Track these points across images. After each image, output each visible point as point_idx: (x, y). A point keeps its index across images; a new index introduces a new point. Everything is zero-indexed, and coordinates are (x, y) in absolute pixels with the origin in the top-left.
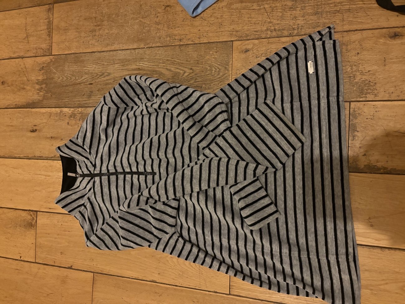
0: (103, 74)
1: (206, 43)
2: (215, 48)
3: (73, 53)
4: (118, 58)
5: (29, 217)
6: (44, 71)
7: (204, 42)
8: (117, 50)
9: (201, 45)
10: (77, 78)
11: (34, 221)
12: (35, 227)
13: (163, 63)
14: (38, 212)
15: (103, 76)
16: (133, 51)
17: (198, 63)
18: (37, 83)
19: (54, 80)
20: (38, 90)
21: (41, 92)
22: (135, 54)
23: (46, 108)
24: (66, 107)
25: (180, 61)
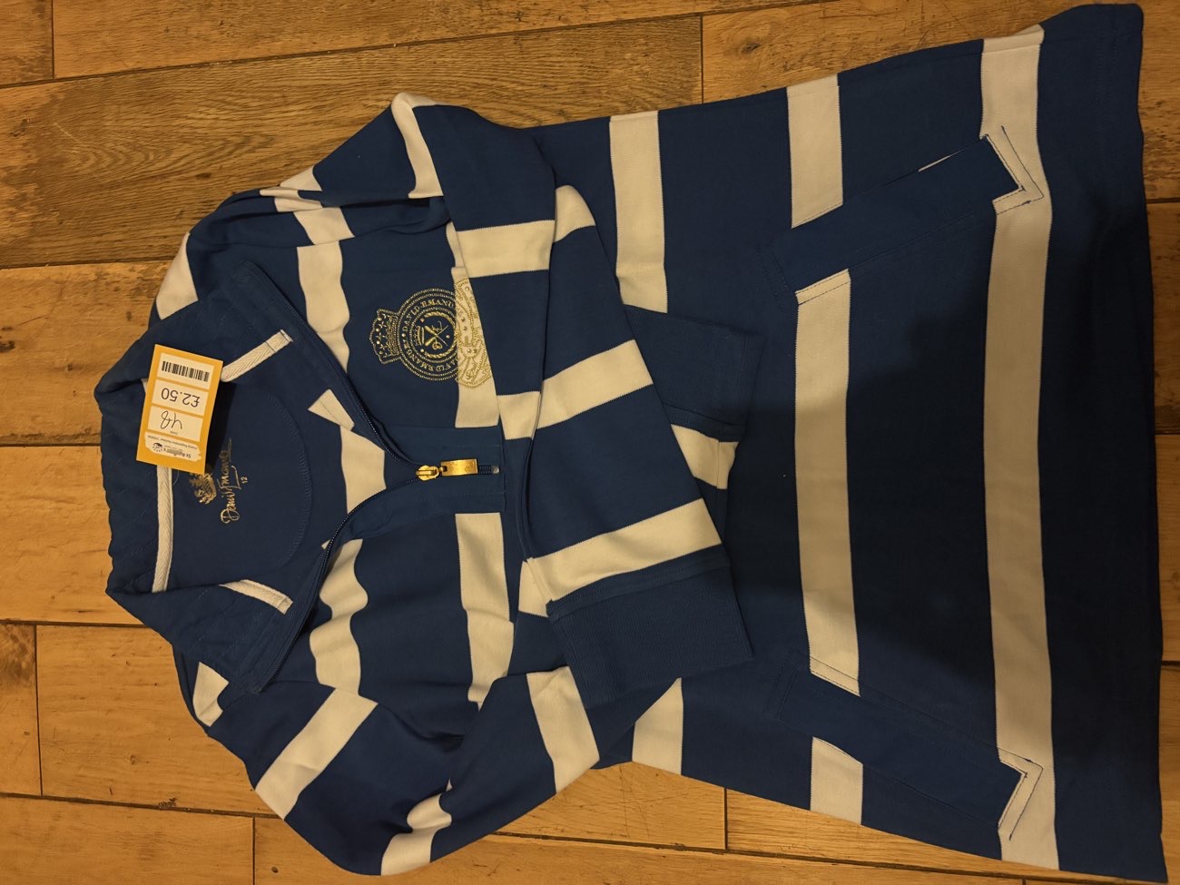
0: (248, 139)
1: (612, 23)
2: (642, 41)
3: (133, 71)
4: (297, 83)
5: (8, 645)
6: (27, 137)
7: (603, 19)
8: (293, 56)
9: (593, 31)
10: (151, 158)
11: (28, 657)
12: (32, 678)
13: (461, 97)
14: (38, 627)
15: (246, 149)
16: (351, 58)
17: (584, 92)
18: (6, 181)
19: (67, 166)
20: (10, 202)
21: (21, 209)
22: (360, 67)
23: (43, 265)
24: (117, 261)
25: (520, 88)
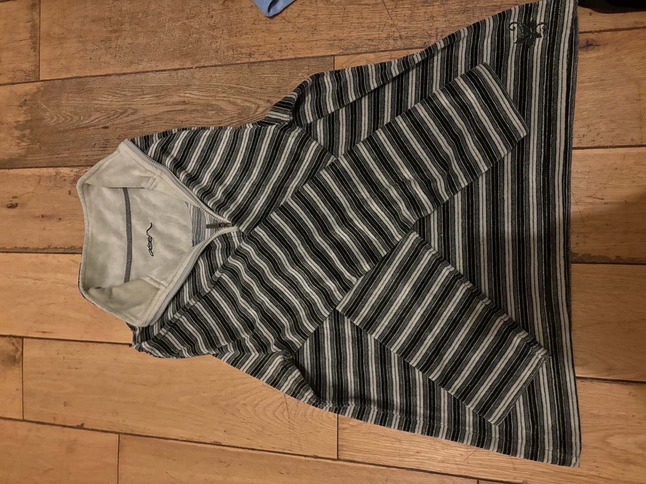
0: (126, 111)
1: (292, 59)
2: (307, 68)
3: (75, 78)
4: (149, 85)
5: (11, 347)
6: (26, 107)
7: (288, 57)
8: (148, 72)
9: (284, 62)
10: (82, 119)
11: (19, 353)
12: (21, 363)
13: (223, 93)
14: (24, 339)
15: (125, 115)
16: (173, 73)
17: (279, 92)
18: (16, 128)
19: (44, 121)
20: (18, 138)
21: (23, 141)
22: (177, 78)
23: (32, 167)
24: (65, 167)
25: (250, 89)
